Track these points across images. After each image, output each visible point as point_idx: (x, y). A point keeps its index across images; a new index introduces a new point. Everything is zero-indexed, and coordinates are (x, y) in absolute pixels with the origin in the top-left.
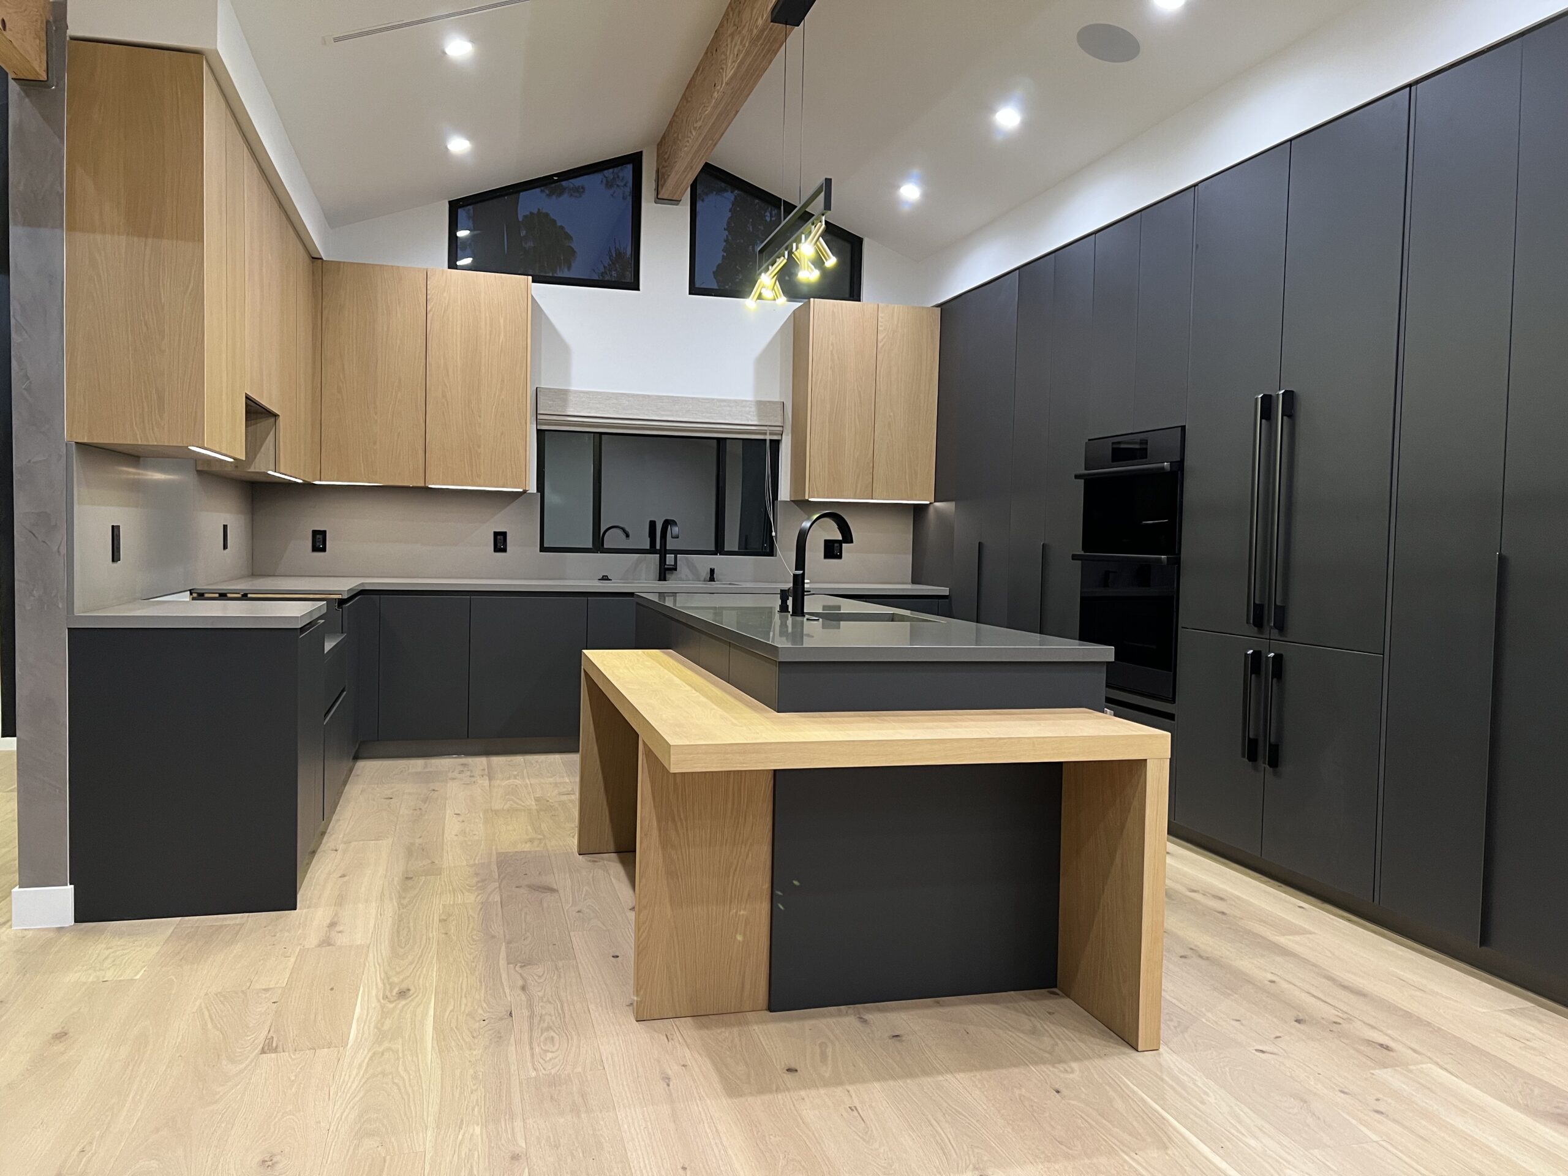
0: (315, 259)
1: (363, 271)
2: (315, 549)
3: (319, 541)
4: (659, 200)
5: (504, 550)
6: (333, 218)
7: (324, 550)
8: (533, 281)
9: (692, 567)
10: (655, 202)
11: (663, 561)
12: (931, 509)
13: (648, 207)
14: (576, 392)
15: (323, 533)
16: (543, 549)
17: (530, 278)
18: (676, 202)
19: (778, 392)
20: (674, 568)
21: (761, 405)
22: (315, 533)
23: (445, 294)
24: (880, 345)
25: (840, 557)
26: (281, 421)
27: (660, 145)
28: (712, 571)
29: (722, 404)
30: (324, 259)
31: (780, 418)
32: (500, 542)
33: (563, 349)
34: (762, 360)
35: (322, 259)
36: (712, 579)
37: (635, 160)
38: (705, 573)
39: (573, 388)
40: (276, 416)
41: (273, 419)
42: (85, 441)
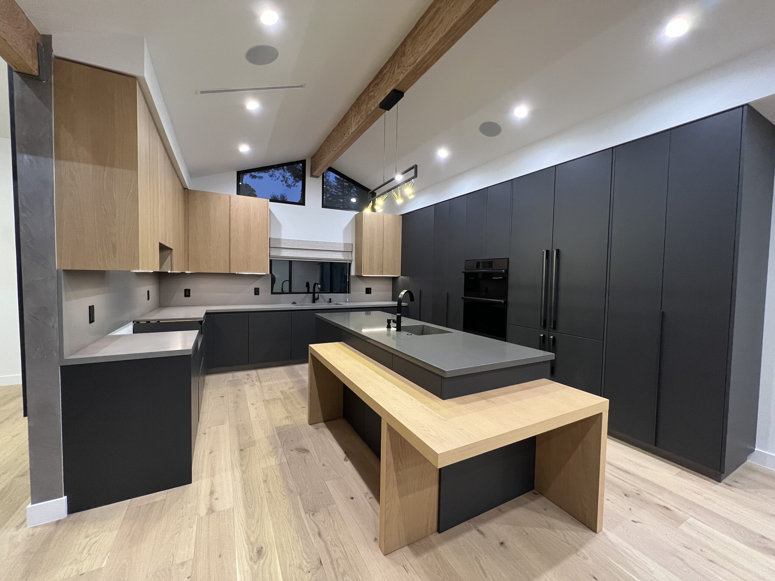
0: (185, 189)
1: (204, 194)
2: (186, 296)
3: (187, 293)
4: (312, 176)
5: (258, 294)
6: (192, 174)
7: (189, 296)
8: (270, 201)
9: (323, 297)
10: (311, 177)
11: (314, 296)
12: (400, 278)
13: (308, 179)
14: (283, 239)
15: (189, 290)
16: (272, 293)
17: (269, 200)
18: (317, 177)
19: (351, 240)
20: (318, 299)
21: (345, 244)
22: (186, 290)
23: (237, 204)
24: (384, 226)
25: (370, 293)
26: (174, 252)
27: (312, 158)
28: (330, 299)
29: (333, 244)
30: (189, 189)
31: (351, 249)
32: (257, 292)
33: (279, 225)
34: (345, 230)
35: (188, 189)
36: (330, 302)
37: (303, 162)
38: (328, 300)
39: (283, 238)
40: (171, 249)
41: (170, 251)
42: (69, 269)
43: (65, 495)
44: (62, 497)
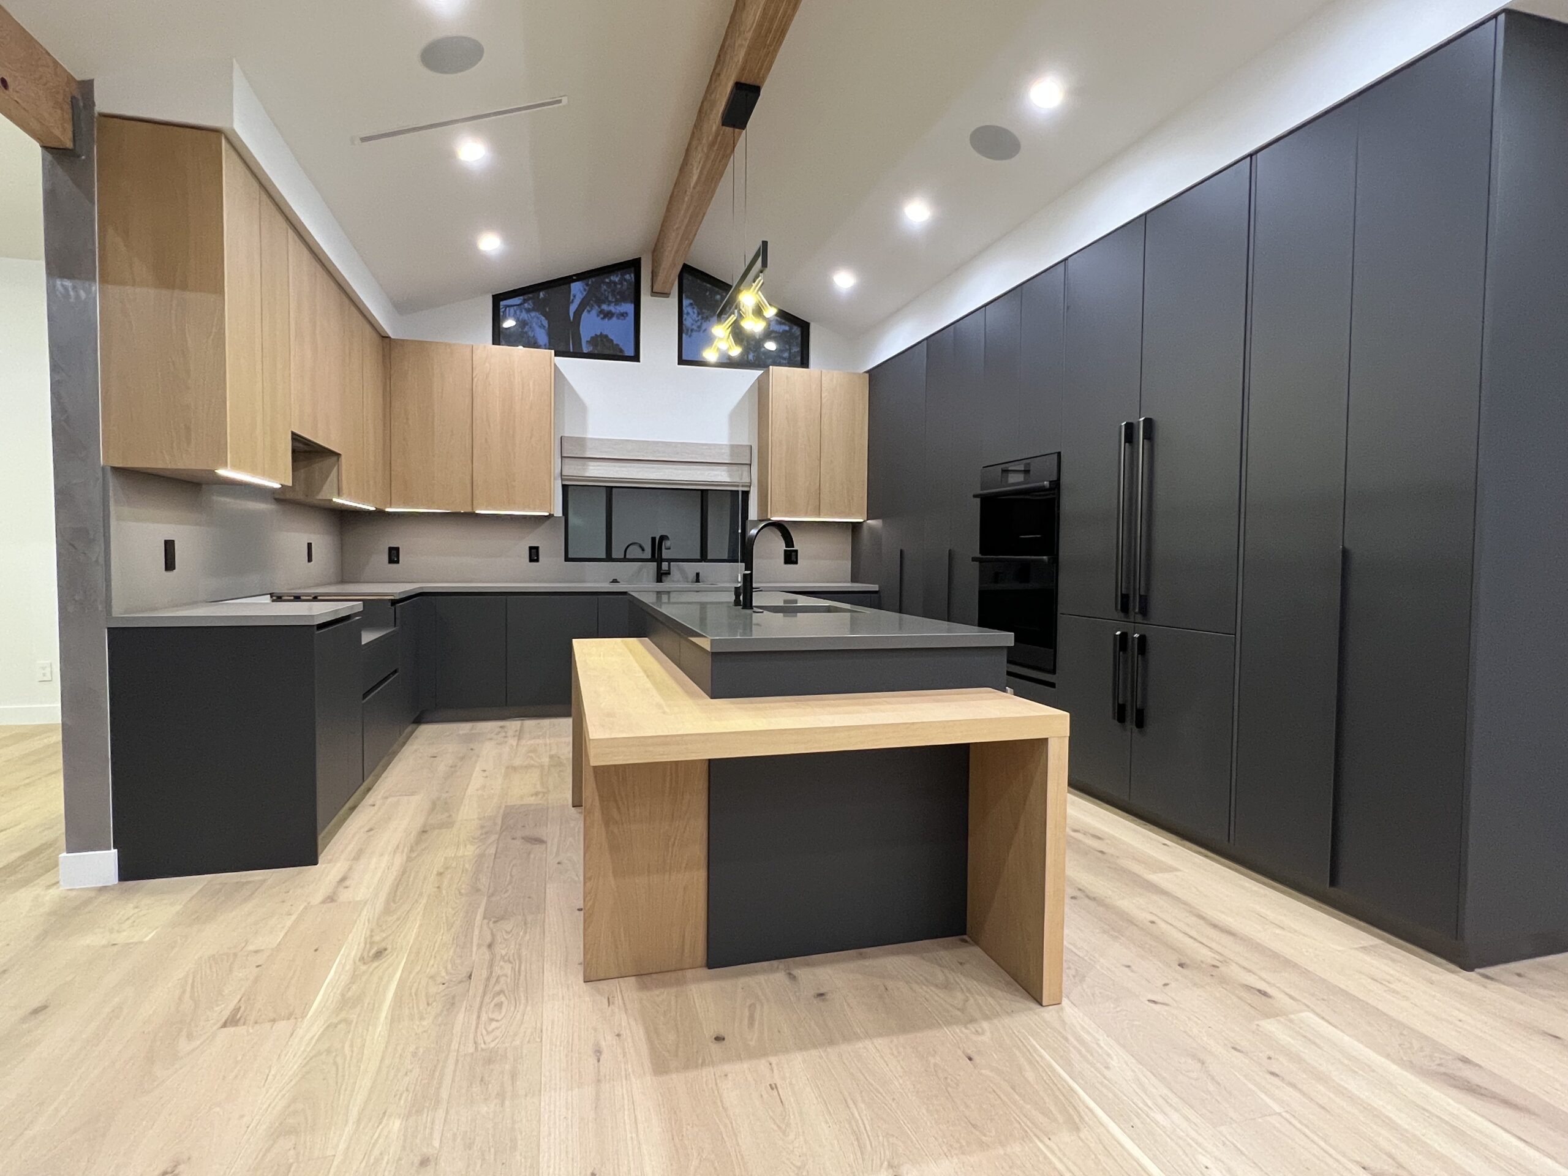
0: (385, 337)
1: (422, 346)
2: (391, 561)
3: (394, 555)
4: (654, 293)
5: (537, 560)
6: (402, 306)
7: (398, 562)
9: (682, 571)
10: (652, 296)
11: (659, 567)
12: (865, 525)
13: (646, 299)
14: (591, 439)
15: (397, 549)
16: (567, 559)
17: (553, 351)
18: (666, 295)
19: (746, 437)
20: (668, 573)
21: (733, 448)
22: (391, 549)
23: (487, 365)
24: (823, 401)
25: (796, 563)
26: (343, 459)
27: (654, 251)
28: (698, 574)
29: (704, 447)
30: (392, 337)
31: (748, 457)
32: (534, 554)
33: (582, 408)
34: (734, 415)
35: (388, 337)
36: (698, 581)
37: (634, 265)
38: (692, 576)
39: (589, 436)
40: (338, 455)
41: (335, 458)
42: (120, 465)
43: (114, 848)
44: (110, 849)
